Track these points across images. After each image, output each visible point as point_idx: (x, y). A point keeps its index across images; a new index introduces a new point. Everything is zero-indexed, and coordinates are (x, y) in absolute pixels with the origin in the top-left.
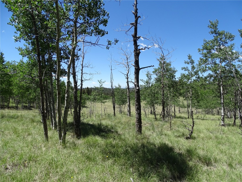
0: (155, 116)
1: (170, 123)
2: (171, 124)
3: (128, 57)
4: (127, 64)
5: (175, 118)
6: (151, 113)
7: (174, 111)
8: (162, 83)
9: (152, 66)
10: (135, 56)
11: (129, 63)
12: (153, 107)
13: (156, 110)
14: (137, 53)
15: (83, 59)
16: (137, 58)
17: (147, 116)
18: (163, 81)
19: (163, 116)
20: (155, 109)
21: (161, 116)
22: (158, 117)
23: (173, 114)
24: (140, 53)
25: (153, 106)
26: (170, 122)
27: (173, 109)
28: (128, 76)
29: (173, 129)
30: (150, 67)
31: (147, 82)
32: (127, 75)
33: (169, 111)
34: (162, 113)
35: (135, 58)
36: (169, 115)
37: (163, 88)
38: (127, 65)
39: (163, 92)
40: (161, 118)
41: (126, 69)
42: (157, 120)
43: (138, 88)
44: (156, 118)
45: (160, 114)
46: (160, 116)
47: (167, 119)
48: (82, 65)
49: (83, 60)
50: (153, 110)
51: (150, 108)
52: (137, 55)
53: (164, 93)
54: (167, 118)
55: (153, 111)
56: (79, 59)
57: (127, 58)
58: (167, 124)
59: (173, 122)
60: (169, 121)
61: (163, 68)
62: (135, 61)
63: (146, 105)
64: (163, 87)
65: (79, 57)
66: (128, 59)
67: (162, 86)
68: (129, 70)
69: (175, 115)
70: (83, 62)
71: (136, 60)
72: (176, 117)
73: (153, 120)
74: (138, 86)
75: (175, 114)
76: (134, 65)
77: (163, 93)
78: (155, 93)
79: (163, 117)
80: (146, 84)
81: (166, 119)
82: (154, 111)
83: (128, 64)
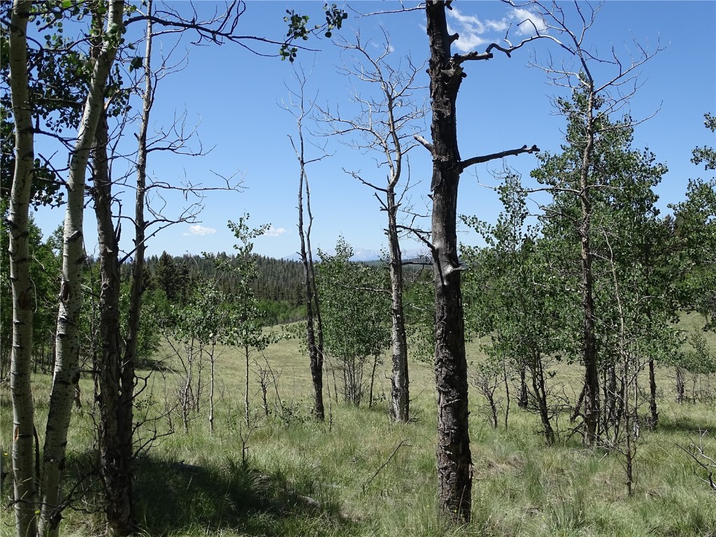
0: (546, 420)
1: (625, 458)
2: (629, 466)
3: (395, 94)
4: (387, 130)
5: (655, 429)
6: (523, 403)
7: (648, 390)
8: (584, 240)
9: (530, 152)
10: (435, 95)
11: (398, 124)
12: (533, 367)
13: (549, 382)
14: (445, 77)
15: (150, 103)
16: (446, 104)
17: (501, 418)
18: (588, 226)
19: (586, 420)
20: (542, 382)
21: (580, 419)
22: (562, 423)
23: (644, 410)
24: (465, 75)
25: (535, 363)
26: (628, 456)
27: (644, 379)
28: (397, 199)
29: (641, 491)
30: (516, 152)
31: (501, 233)
32: (391, 193)
33: (622, 393)
34: (581, 399)
35: (436, 103)
36: (620, 414)
37: (587, 265)
38: (391, 139)
39: (589, 286)
40: (576, 430)
41: (385, 158)
42: (553, 439)
43: (454, 267)
44: (549, 432)
45: (574, 406)
46: (573, 419)
47: (608, 437)
48: (143, 139)
49: (147, 113)
50: (534, 386)
51: (518, 376)
52: (444, 87)
53: (593, 295)
54: (612, 431)
55: (532, 389)
56: (128, 108)
57: (389, 96)
58: (611, 461)
59: (642, 451)
60: (624, 448)
61: (589, 157)
62: (435, 122)
63: (493, 355)
64: (590, 258)
65: (127, 97)
66: (395, 102)
67: (585, 257)
68: (399, 162)
69: (656, 416)
70: (146, 122)
71: (440, 114)
72: (662, 425)
73: (533, 441)
74: (453, 259)
75: (653, 408)
76: (429, 140)
77: (589, 295)
78: (543, 294)
79: (591, 422)
80: (496, 241)
81: (603, 437)
82: (537, 390)
83: (393, 133)
